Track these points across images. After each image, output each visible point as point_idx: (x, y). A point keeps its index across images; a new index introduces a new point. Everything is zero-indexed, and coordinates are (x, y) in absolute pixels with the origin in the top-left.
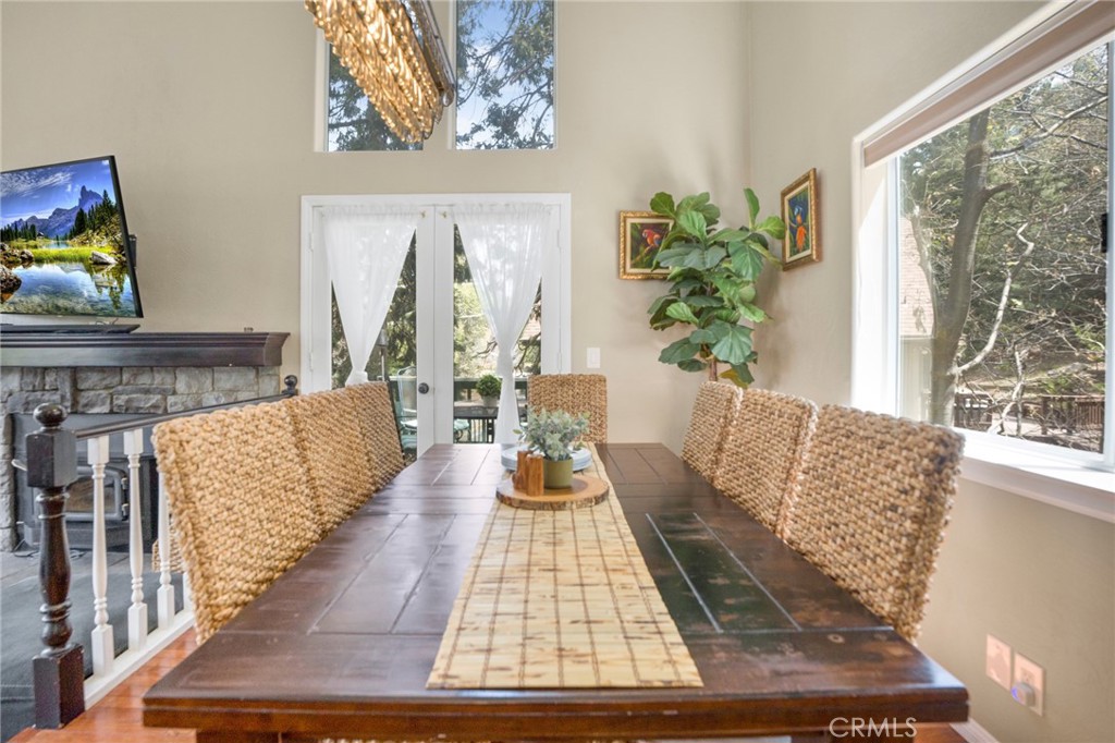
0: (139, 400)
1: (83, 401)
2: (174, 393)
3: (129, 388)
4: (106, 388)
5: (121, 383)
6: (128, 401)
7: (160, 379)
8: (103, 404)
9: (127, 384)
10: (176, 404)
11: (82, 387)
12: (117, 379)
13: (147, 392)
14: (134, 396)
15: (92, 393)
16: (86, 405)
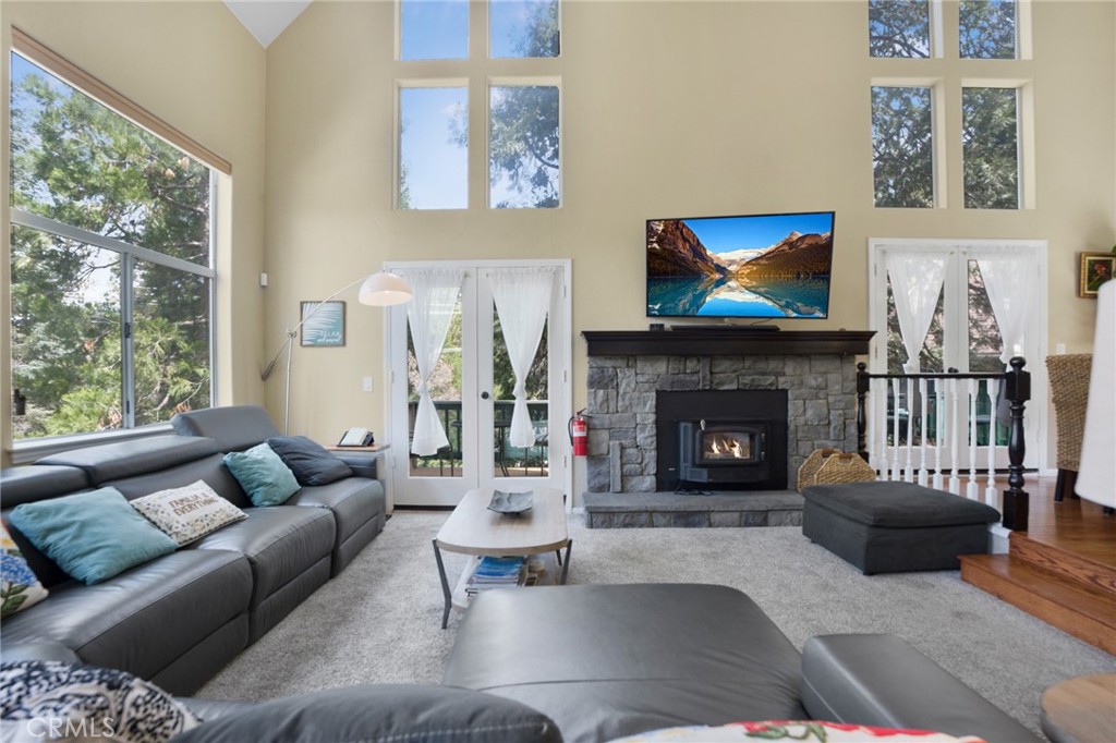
0: (760, 380)
1: (716, 381)
2: (784, 375)
3: (750, 371)
4: (735, 371)
5: (744, 368)
6: (753, 380)
7: (773, 365)
8: (731, 382)
9: (749, 368)
10: (786, 382)
11: (716, 371)
12: (741, 366)
13: (764, 374)
14: (756, 377)
15: (722, 375)
16: (718, 384)
